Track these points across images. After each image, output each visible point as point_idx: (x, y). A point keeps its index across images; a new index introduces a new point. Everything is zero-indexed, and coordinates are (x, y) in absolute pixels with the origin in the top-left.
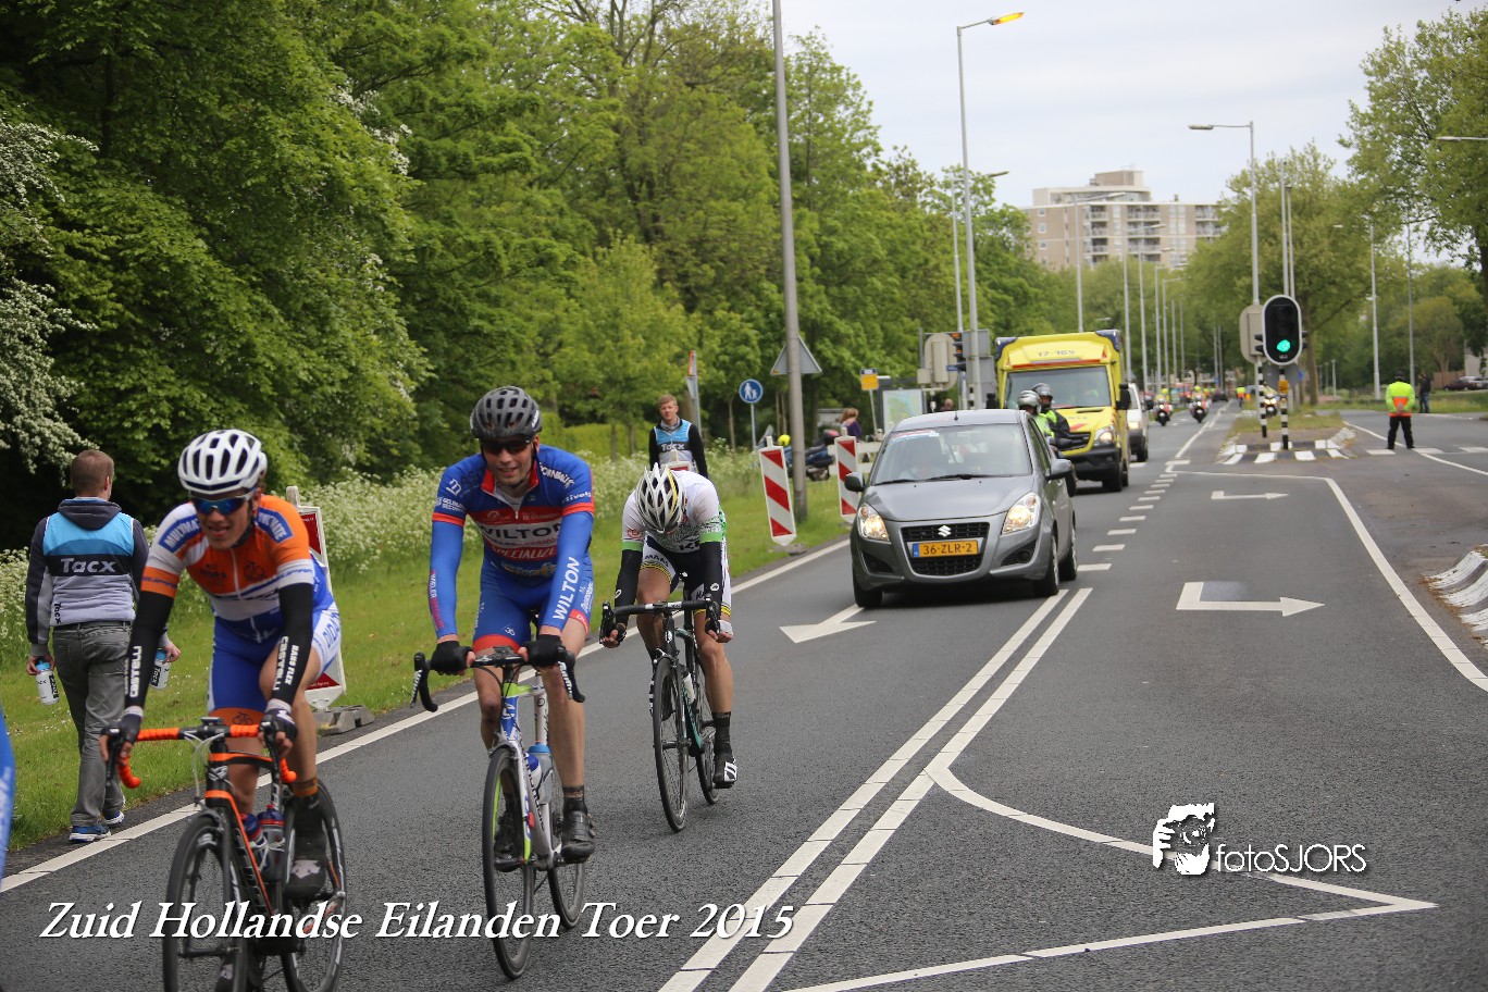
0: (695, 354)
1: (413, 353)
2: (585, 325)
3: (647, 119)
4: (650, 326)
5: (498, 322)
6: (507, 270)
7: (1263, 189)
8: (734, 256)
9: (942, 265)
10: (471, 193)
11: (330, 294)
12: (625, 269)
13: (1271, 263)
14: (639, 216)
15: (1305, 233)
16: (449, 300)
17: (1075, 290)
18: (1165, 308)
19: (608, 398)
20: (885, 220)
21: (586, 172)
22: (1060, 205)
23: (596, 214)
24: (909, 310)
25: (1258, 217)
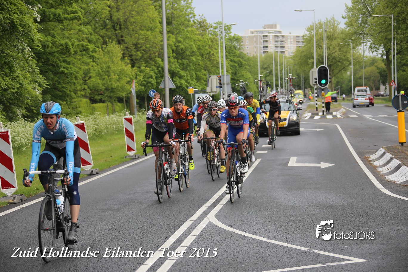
0: (134, 81)
1: (41, 79)
2: (98, 71)
3: (119, 4)
4: (120, 72)
5: (69, 69)
6: (73, 53)
7: (317, 31)
8: (147, 49)
9: (215, 54)
10: (61, 26)
11: (13, 59)
12: (112, 53)
13: (320, 55)
14: (116, 36)
15: (331, 45)
16: (53, 62)
17: (258, 62)
18: (286, 69)
19: (106, 95)
20: (196, 39)
21: (99, 21)
22: (253, 35)
23: (103, 35)
24: (204, 68)
25: (316, 40)
